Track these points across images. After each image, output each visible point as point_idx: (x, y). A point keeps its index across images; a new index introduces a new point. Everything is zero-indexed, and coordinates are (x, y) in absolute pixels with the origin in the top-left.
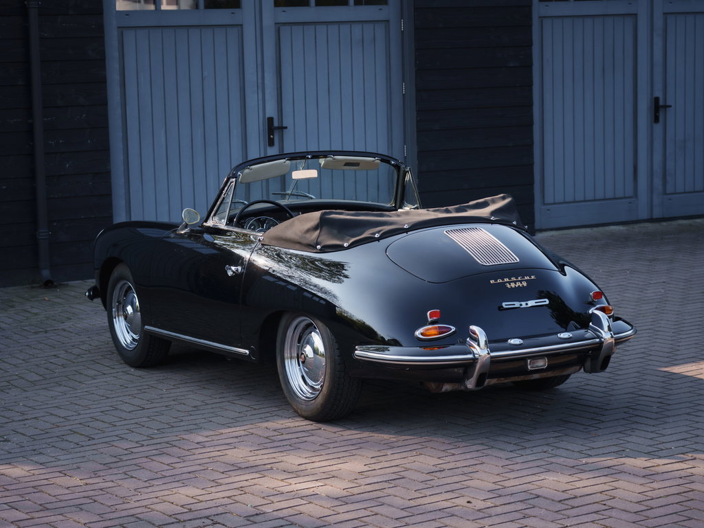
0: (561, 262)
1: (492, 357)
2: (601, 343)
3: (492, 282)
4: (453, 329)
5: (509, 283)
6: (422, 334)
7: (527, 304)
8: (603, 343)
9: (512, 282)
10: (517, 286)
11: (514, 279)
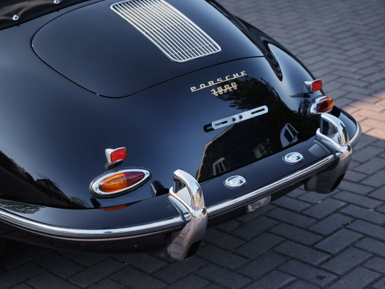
0: (263, 39)
1: (209, 215)
2: (336, 160)
3: (193, 89)
4: (147, 173)
5: (215, 87)
6: (101, 188)
7: (241, 117)
8: (339, 159)
9: (219, 85)
10: (225, 90)
11: (220, 80)
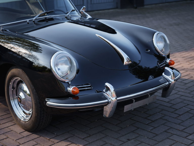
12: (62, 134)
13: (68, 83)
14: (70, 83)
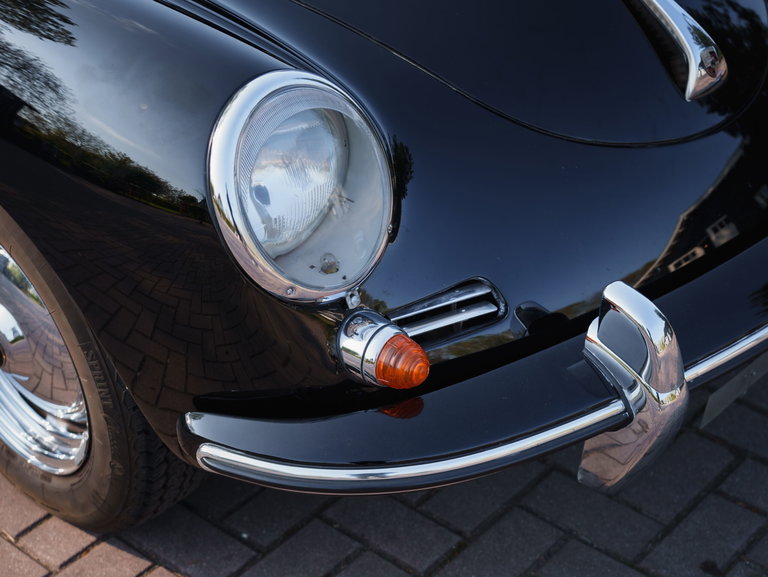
12: (289, 534)
13: (342, 303)
14: (353, 302)
